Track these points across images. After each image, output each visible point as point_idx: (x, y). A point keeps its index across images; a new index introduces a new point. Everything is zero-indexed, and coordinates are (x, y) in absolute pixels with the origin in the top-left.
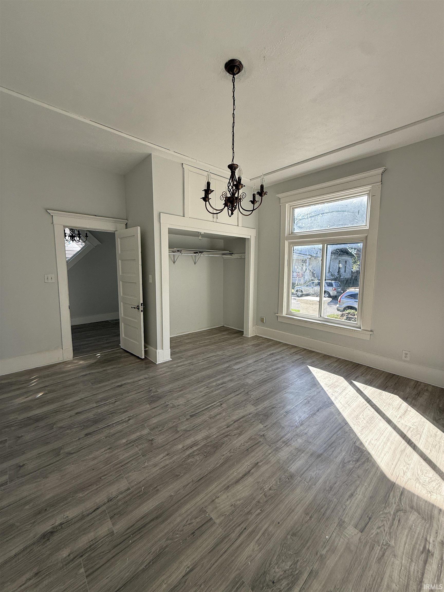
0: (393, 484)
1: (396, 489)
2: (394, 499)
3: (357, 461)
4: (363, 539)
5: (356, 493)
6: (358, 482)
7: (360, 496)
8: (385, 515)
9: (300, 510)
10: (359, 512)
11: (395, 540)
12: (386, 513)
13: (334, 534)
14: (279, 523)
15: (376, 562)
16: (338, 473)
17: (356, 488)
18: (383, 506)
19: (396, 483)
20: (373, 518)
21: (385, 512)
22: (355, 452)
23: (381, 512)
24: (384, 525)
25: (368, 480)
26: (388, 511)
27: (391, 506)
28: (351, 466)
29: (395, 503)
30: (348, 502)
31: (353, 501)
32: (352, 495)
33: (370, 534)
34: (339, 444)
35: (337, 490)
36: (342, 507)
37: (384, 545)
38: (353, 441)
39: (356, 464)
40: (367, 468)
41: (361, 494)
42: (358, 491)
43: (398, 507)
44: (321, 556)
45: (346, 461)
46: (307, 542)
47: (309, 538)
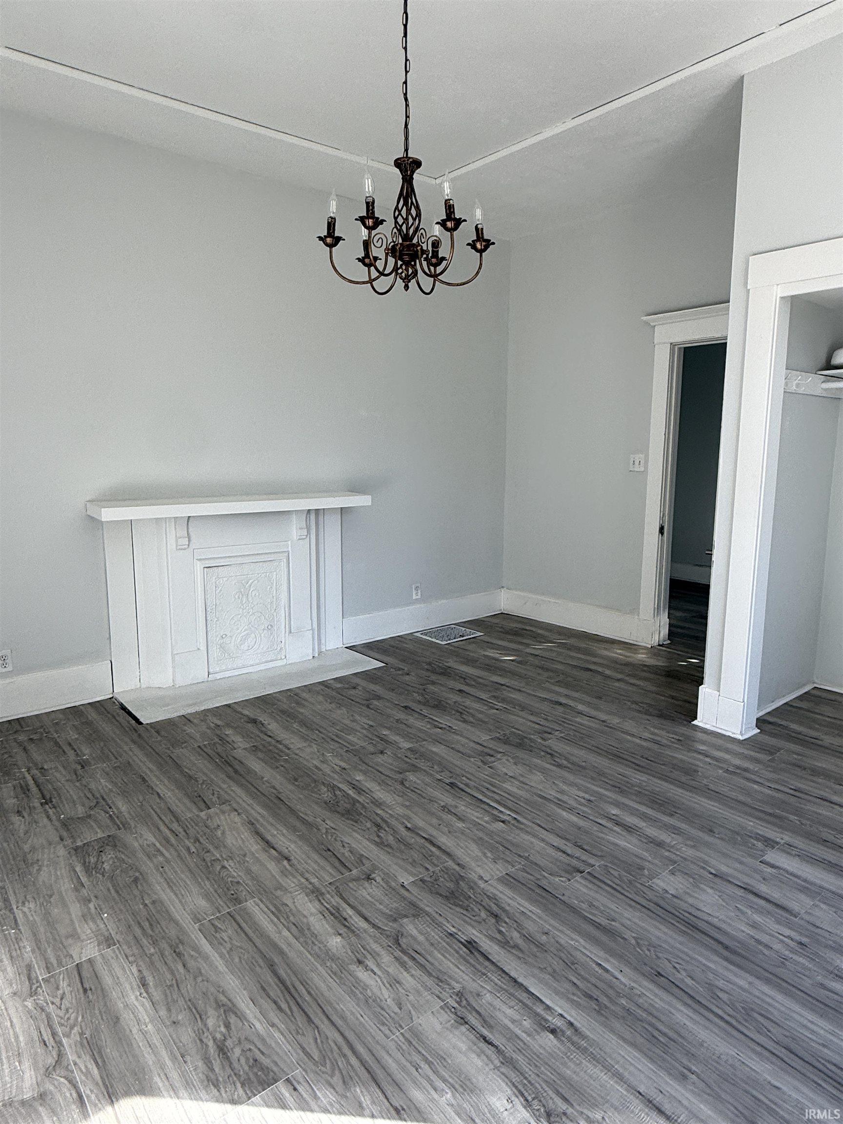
0: (114, 1100)
1: (101, 1096)
2: (84, 1070)
3: (222, 1050)
4: (68, 960)
5: (145, 995)
6: (163, 1013)
7: (133, 997)
8: (71, 1021)
9: (165, 895)
10: (108, 980)
11: (29, 1012)
12: (72, 1028)
13: (102, 926)
14: (162, 867)
15: (32, 961)
16: (206, 983)
17: (151, 1001)
18: (87, 1033)
19: (109, 1109)
20: (82, 995)
21: (76, 1028)
22: (256, 1060)
23: (80, 1019)
24: (60, 1008)
25: (156, 1041)
26: (72, 1036)
27: (76, 1052)
28: (211, 1022)
29: (75, 1064)
30: (134, 969)
31: (132, 980)
32: (144, 984)
33: (66, 977)
34: (298, 1033)
35: (168, 962)
36: (133, 955)
37: (37, 987)
38: (299, 1083)
39: (215, 1040)
40: (188, 1058)
41: (136, 1003)
42: (144, 1000)
43: (65, 1063)
44: (90, 901)
45: (233, 1019)
46: (117, 892)
47: (120, 895)
